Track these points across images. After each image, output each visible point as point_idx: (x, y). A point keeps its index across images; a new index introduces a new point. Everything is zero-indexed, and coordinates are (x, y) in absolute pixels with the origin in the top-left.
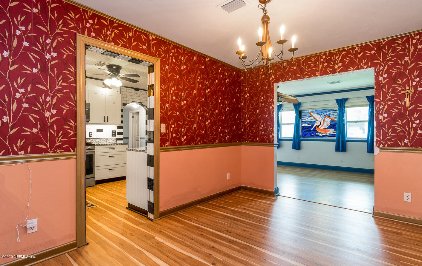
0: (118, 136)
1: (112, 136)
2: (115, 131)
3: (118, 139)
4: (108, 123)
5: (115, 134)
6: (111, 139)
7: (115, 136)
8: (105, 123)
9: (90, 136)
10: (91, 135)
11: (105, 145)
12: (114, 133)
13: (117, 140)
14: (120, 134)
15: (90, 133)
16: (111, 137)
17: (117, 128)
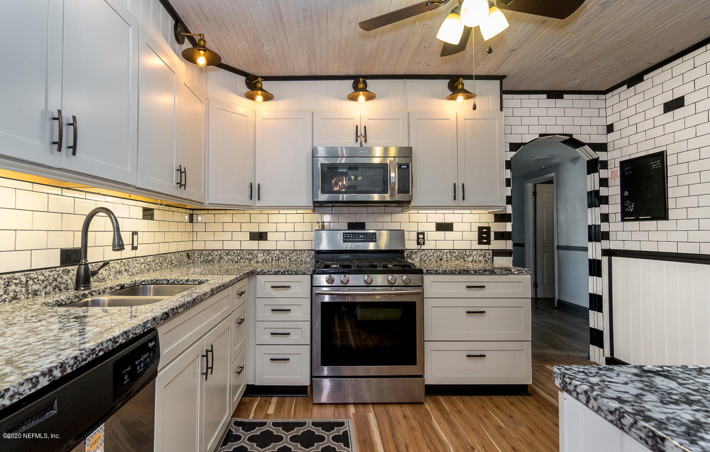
0: (496, 245)
1: (480, 243)
2: (488, 228)
3: (497, 253)
4: (465, 204)
5: (488, 238)
6: (475, 252)
7: (488, 243)
8: (455, 203)
9: (418, 243)
10: (421, 241)
11: (455, 274)
12: (485, 233)
13: (493, 256)
14: (501, 236)
15: (418, 234)
16: (476, 245)
17: (493, 220)
